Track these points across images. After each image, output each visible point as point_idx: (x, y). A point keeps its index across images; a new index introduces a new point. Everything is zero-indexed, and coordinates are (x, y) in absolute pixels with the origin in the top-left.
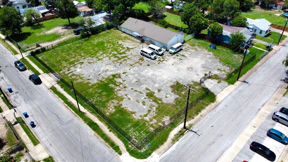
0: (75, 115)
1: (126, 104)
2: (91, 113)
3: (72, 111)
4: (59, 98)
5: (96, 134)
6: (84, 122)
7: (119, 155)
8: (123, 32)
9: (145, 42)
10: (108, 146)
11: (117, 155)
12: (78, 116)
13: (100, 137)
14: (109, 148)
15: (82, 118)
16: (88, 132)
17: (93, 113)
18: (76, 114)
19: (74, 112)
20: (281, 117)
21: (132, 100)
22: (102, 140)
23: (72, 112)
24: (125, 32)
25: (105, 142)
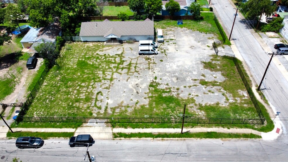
0: (181, 140)
1: (202, 101)
2: (192, 128)
3: (174, 139)
4: (141, 138)
5: (224, 139)
6: (199, 139)
7: (260, 139)
8: (84, 42)
9: (124, 42)
10: (245, 140)
11: (259, 140)
12: (185, 138)
13: (230, 139)
14: (247, 140)
15: (194, 137)
16: (215, 142)
17: (193, 126)
18: (183, 138)
19: (177, 138)
20: (286, 51)
21: (199, 95)
22: (234, 139)
23: (176, 140)
24: (87, 42)
25: (238, 139)
